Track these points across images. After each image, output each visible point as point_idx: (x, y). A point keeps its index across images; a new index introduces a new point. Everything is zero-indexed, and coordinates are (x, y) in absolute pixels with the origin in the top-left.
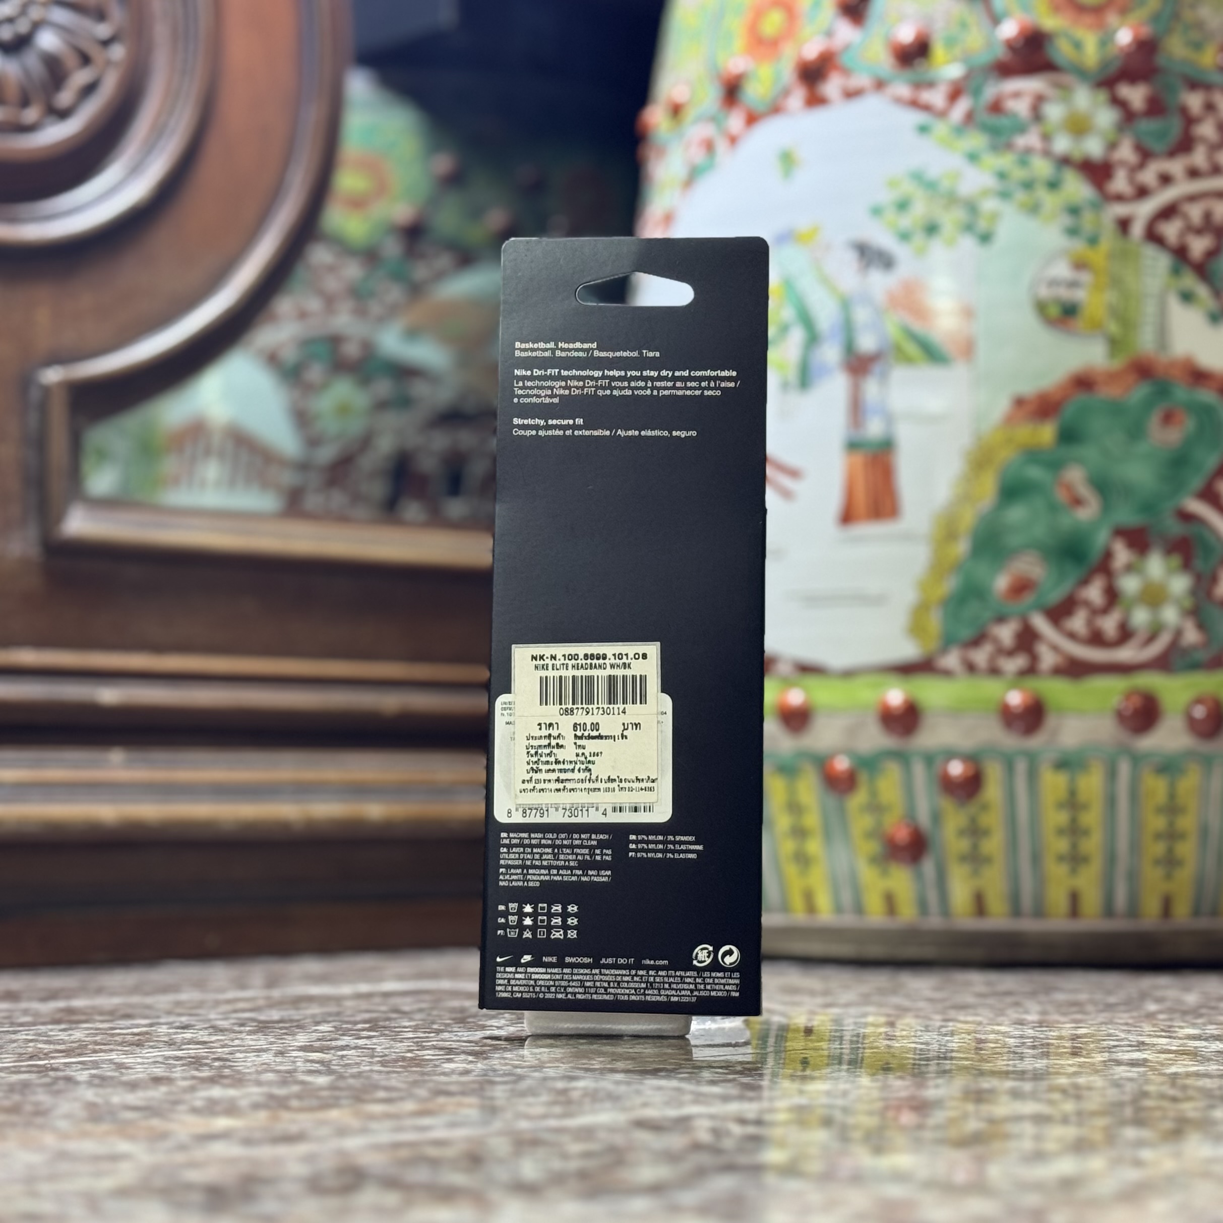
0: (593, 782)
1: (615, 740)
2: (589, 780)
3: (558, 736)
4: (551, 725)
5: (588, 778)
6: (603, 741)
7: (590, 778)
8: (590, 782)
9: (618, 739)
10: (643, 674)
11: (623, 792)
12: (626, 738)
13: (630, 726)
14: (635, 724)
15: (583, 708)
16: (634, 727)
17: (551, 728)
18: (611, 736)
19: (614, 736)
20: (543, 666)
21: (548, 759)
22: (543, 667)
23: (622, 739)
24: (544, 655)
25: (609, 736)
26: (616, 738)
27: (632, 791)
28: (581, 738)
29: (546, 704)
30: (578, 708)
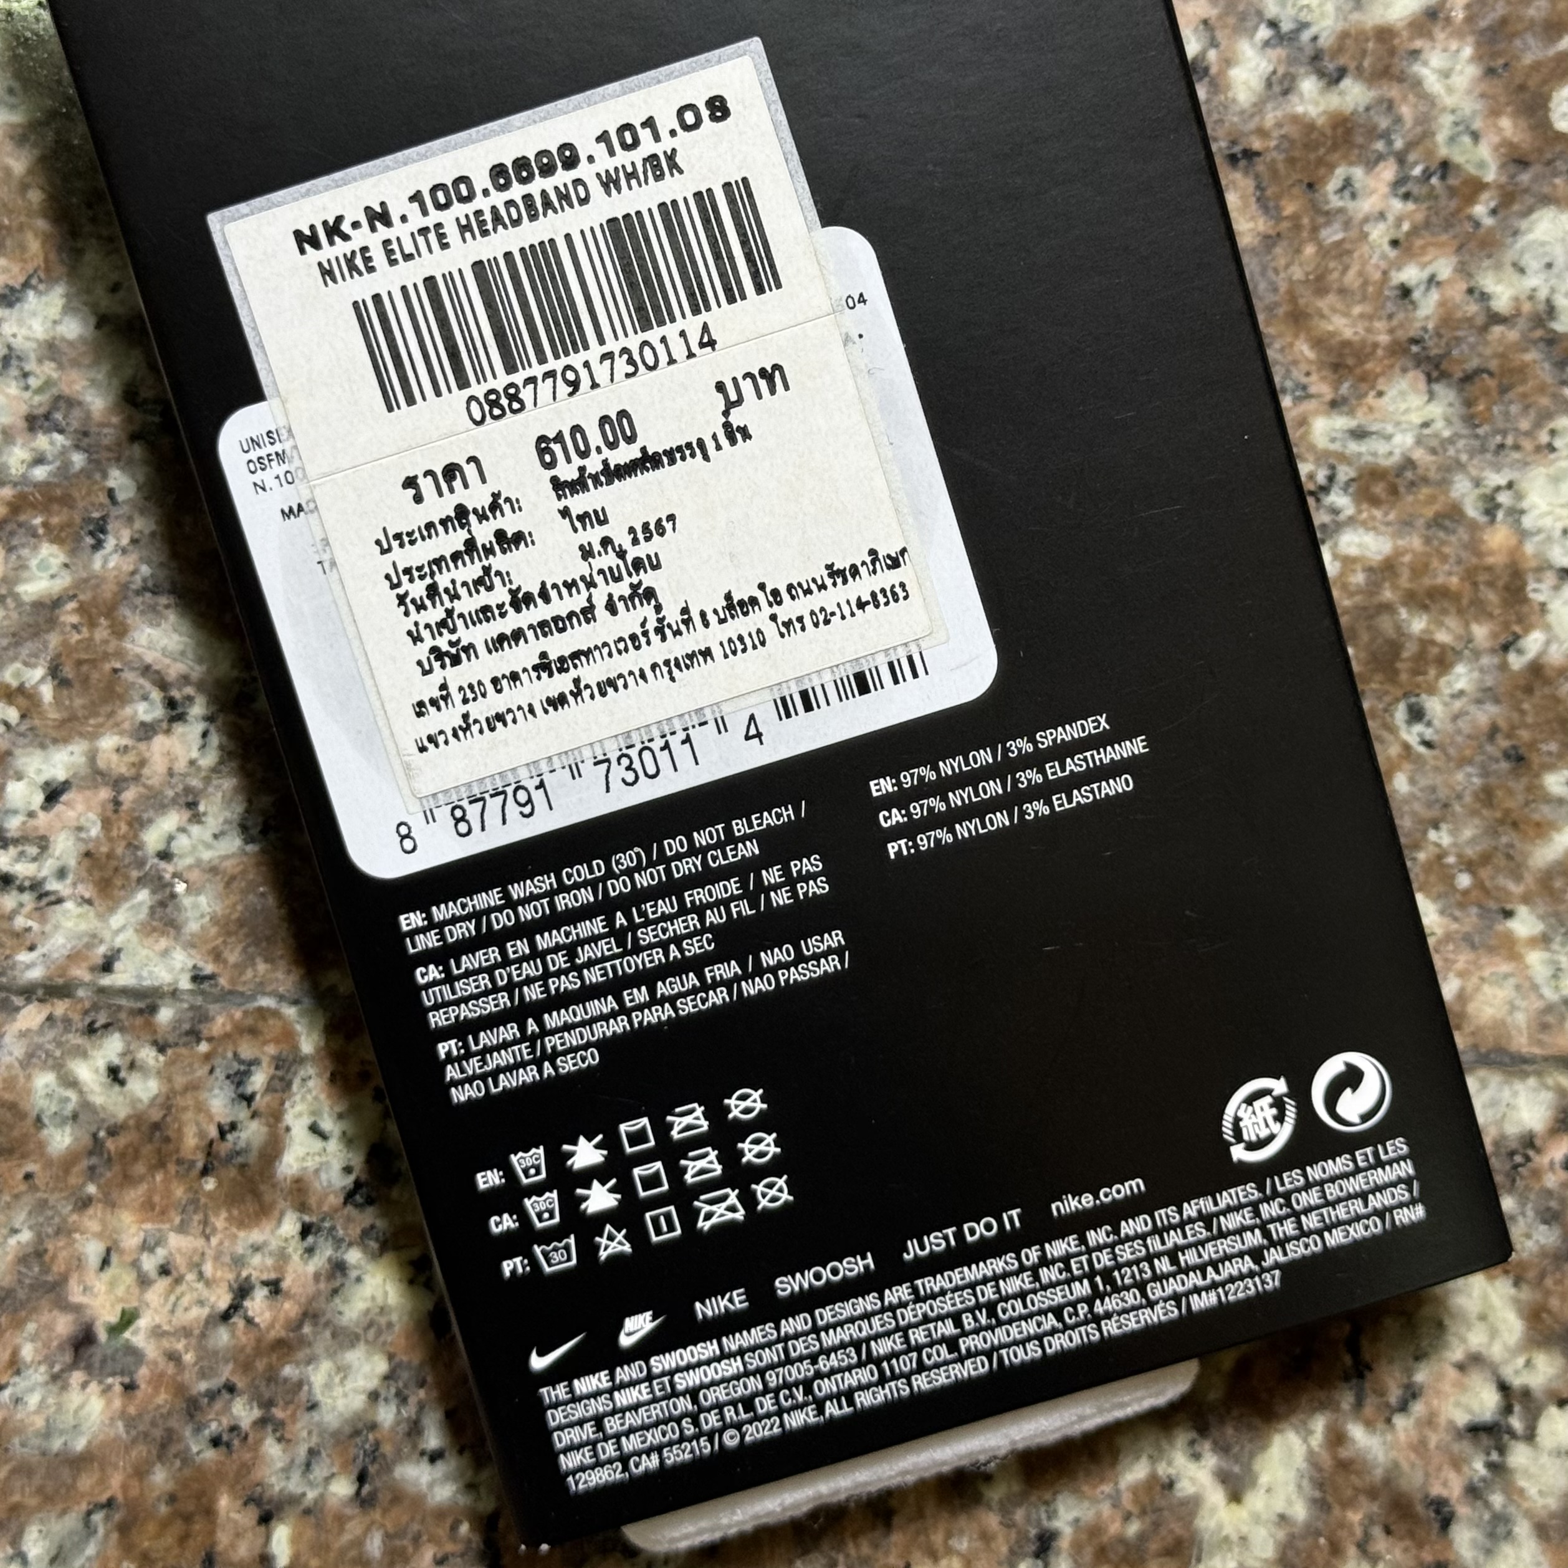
0: (678, 633)
1: (706, 458)
2: (659, 631)
3: (495, 506)
4: (451, 471)
5: (651, 625)
6: (666, 472)
7: (660, 620)
8: (664, 639)
9: (719, 447)
10: (734, 177)
11: (797, 637)
12: (746, 434)
13: (747, 386)
14: (763, 372)
15: (551, 374)
16: (763, 384)
17: (457, 483)
18: (689, 445)
19: (701, 443)
20: (350, 261)
21: (484, 598)
22: (352, 268)
23: (733, 441)
24: (339, 219)
25: (679, 449)
26: (710, 445)
27: (827, 622)
28: (578, 485)
29: (411, 401)
30: (532, 380)
